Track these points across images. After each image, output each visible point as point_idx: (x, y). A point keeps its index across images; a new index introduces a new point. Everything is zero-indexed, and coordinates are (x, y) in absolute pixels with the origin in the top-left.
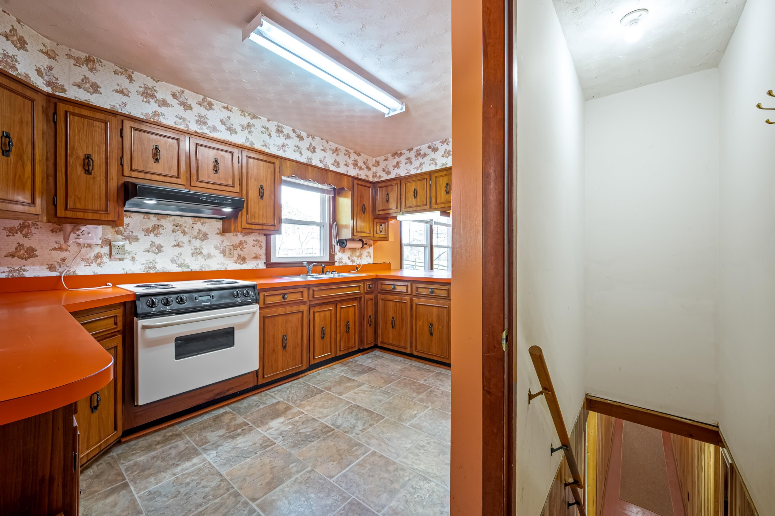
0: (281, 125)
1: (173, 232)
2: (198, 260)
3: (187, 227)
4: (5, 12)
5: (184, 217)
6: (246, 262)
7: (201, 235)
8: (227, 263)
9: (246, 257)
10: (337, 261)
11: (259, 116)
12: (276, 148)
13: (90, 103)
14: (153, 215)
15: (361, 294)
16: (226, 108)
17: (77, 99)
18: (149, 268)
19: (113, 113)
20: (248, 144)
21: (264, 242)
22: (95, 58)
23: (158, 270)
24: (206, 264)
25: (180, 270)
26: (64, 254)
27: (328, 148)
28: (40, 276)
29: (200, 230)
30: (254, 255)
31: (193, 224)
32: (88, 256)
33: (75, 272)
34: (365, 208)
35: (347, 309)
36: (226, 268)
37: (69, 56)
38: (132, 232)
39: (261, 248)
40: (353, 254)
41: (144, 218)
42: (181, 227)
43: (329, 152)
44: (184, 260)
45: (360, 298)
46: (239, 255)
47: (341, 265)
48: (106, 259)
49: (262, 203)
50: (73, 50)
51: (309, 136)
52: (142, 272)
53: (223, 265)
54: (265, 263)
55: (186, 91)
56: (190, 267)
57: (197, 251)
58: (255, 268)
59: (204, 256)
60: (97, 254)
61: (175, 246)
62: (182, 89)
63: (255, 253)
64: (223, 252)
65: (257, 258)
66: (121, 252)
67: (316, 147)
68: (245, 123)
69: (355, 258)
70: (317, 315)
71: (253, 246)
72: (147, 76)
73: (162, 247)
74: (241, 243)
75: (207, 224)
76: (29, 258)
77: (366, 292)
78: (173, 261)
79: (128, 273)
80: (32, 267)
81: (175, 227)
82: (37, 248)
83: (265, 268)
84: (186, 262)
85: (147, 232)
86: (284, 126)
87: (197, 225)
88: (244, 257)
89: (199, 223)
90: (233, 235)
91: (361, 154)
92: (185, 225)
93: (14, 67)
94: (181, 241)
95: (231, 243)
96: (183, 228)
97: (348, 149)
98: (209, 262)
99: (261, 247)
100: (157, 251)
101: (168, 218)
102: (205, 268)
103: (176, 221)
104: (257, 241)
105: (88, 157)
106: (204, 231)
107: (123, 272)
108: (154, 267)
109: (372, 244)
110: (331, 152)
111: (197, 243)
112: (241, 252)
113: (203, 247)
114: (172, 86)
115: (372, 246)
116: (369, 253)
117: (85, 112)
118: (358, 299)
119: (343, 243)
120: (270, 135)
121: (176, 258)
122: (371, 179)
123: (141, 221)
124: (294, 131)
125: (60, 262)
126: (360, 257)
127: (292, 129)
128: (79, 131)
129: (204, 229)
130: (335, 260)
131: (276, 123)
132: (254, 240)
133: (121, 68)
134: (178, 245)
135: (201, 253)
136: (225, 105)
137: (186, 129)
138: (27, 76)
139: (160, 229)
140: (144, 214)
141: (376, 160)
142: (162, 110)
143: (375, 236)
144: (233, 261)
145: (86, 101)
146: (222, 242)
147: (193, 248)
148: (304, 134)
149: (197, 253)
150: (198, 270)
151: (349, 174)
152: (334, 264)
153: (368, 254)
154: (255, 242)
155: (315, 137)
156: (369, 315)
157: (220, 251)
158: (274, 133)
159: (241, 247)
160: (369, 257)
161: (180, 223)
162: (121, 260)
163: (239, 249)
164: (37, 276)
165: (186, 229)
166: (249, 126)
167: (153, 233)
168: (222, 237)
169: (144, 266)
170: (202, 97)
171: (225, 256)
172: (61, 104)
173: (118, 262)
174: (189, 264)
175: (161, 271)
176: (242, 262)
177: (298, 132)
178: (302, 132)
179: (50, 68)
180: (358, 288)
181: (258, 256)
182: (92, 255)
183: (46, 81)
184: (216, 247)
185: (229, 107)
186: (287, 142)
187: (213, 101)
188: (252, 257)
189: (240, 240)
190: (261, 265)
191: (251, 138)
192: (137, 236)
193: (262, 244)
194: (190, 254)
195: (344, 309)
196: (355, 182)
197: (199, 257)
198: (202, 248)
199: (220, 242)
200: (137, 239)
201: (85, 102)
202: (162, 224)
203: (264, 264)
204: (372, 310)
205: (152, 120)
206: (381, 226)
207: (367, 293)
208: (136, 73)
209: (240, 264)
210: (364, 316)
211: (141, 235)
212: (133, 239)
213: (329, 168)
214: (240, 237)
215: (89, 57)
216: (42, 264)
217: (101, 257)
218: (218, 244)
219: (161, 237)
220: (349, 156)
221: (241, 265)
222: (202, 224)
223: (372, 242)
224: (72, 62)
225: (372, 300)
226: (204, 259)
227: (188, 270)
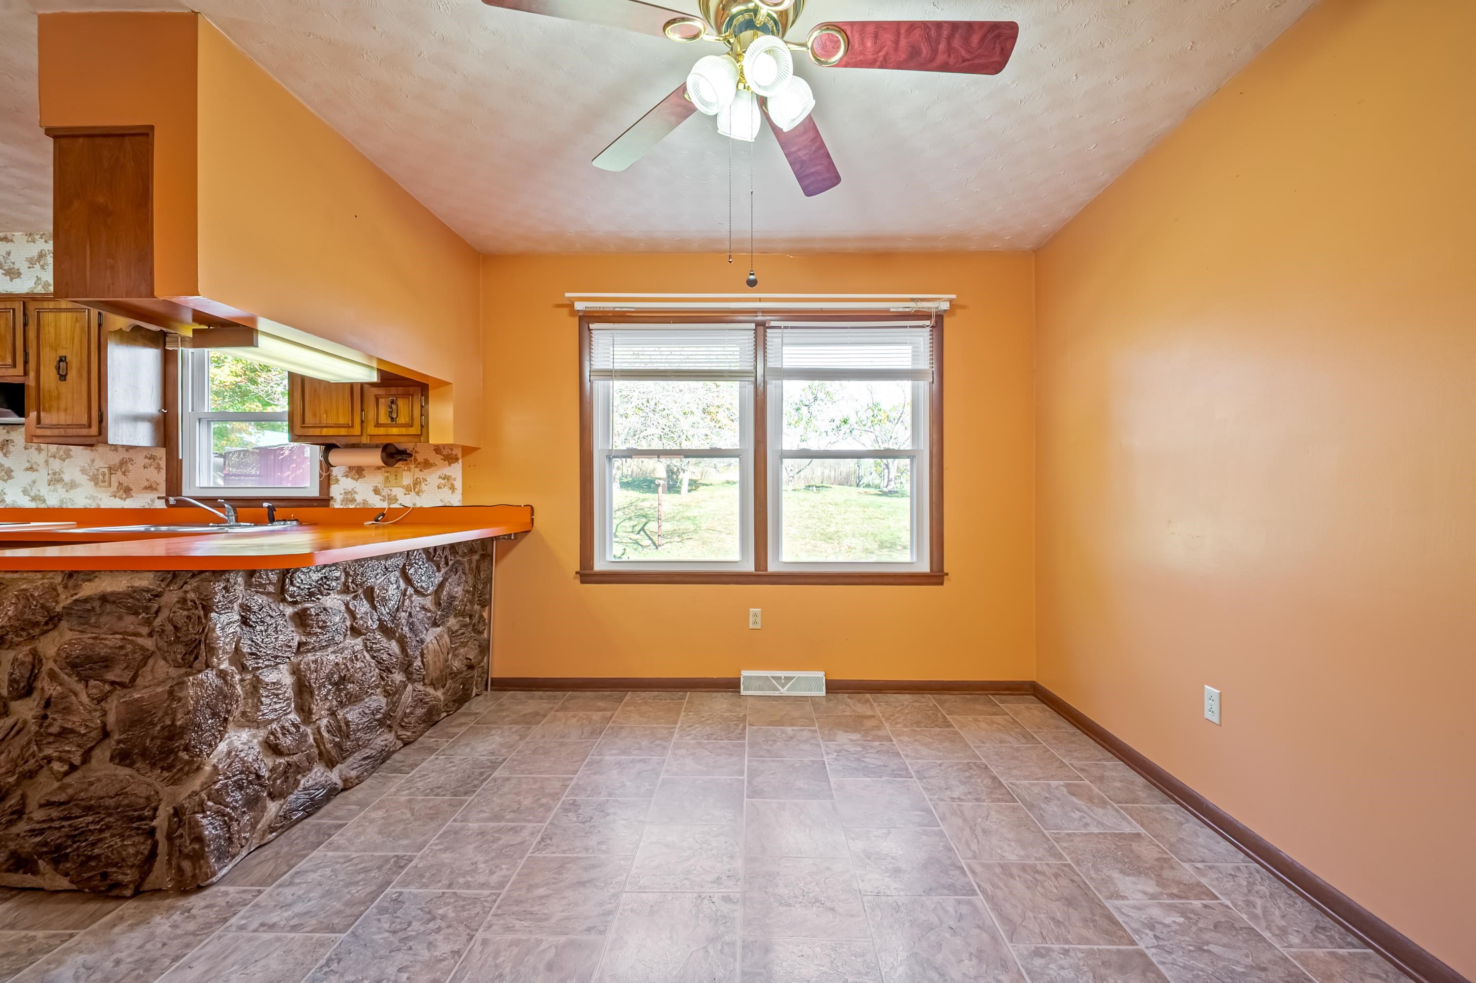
1: (26, 449)
2: (57, 491)
6: (132, 496)
8: (99, 497)
9: (131, 486)
10: (337, 498)
16: (7, 239)
20: (40, 289)
21: (165, 459)
23: (7, 505)
24: (68, 497)
25: (33, 505)
30: (147, 484)
36: (98, 505)
39: (159, 471)
40: (388, 481)
44: (39, 491)
46: (120, 484)
47: (352, 507)
49: (64, 387)
53: (94, 500)
54: (165, 498)
56: (47, 502)
57: (56, 476)
58: (147, 507)
59: (66, 484)
61: (27, 469)
63: (147, 480)
64: (94, 479)
65: (150, 488)
68: (34, 254)
71: (145, 468)
73: (12, 471)
74: (122, 463)
78: (25, 492)
83: (165, 507)
84: (42, 494)
88: (128, 486)
90: (109, 450)
94: (36, 462)
95: (106, 463)
98: (73, 494)
99: (158, 468)
100: (6, 477)
101: (20, 430)
102: (66, 503)
104: (152, 458)
109: (460, 456)
111: (56, 464)
112: (123, 479)
113: (65, 470)
116: (447, 477)
121: (28, 487)
126: (414, 488)
130: (333, 495)
132: (146, 457)
134: (31, 469)
135: (61, 480)
139: (10, 446)
144: (109, 494)
146: (93, 461)
147: (50, 472)
149: (55, 480)
150: (57, 507)
152: (328, 506)
153: (443, 482)
154: (147, 460)
157: (89, 476)
159: (123, 470)
160: (447, 489)
163: (119, 473)
166: (42, 255)
168: (91, 453)
171: (96, 484)
174: (46, 497)
175: (11, 506)
176: (124, 496)
181: (154, 486)
184: (83, 471)
188: (143, 486)
189: (120, 458)
191: (44, 277)
193: (161, 462)
194: (46, 483)
197: (59, 486)
198: (63, 472)
199: (89, 462)
209: (122, 499)
214: (121, 453)
218: (87, 465)
219: (11, 457)
221: (122, 501)
226: (65, 490)
227: (43, 506)
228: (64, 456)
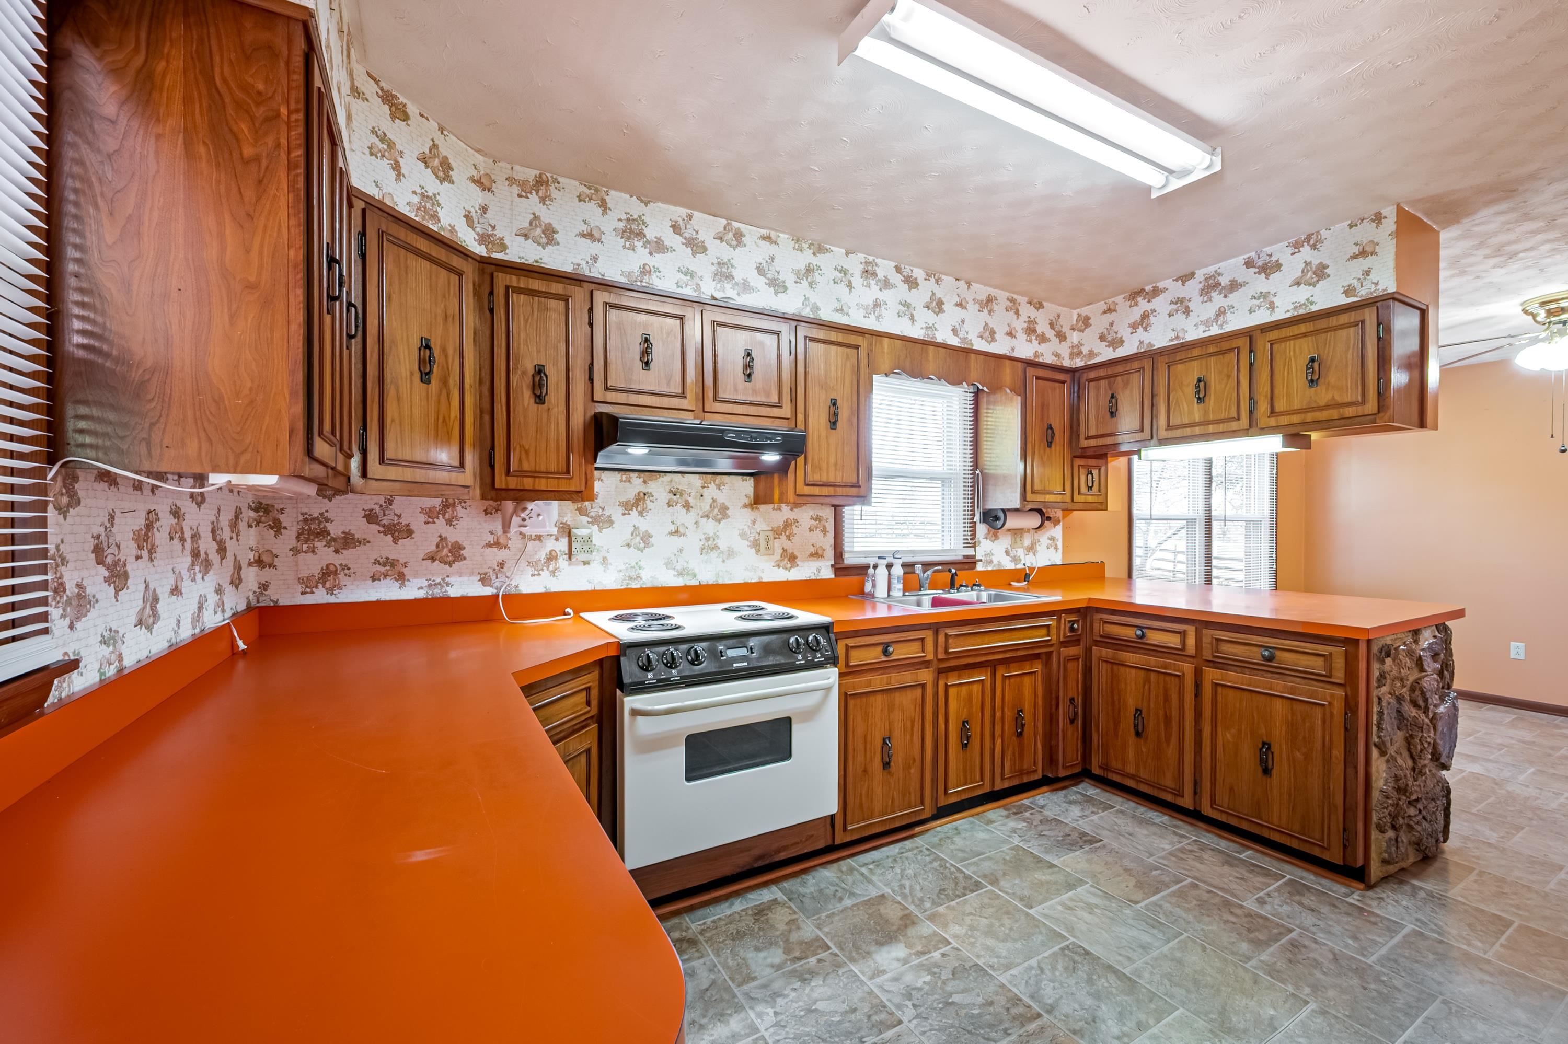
0: (871, 258)
1: (669, 506)
2: (710, 562)
3: (693, 494)
4: (422, 116)
5: (686, 475)
6: (798, 566)
7: (716, 511)
8: (761, 567)
9: (796, 553)
10: (981, 560)
11: (828, 247)
12: (862, 312)
13: (543, 265)
14: (636, 474)
15: (1052, 645)
16: (767, 238)
17: (523, 261)
18: (631, 578)
19: (575, 280)
20: (807, 313)
21: (832, 521)
22: (549, 175)
23: (644, 583)
24: (724, 570)
25: (679, 582)
26: (502, 554)
27: (970, 299)
28: (470, 595)
29: (714, 501)
30: (812, 550)
31: (703, 487)
32: (536, 557)
33: (517, 587)
34: (1053, 432)
35: (1018, 679)
36: (760, 578)
37: (511, 180)
38: (603, 509)
39: (825, 535)
40: (1016, 542)
41: (621, 481)
42: (681, 495)
43: (973, 308)
44: (687, 562)
45: (1049, 654)
46: (784, 550)
47: (990, 568)
48: (562, 562)
49: (835, 436)
50: (517, 167)
51: (928, 276)
52: (619, 587)
53: (755, 572)
54: (832, 566)
55: (697, 214)
56: (698, 577)
57: (710, 543)
58: (813, 578)
59: (722, 552)
60: (550, 552)
61: (672, 534)
62: (689, 211)
63: (813, 545)
64: (755, 545)
65: (817, 555)
66: (586, 548)
67: (944, 300)
68: (802, 266)
69: (1020, 552)
70: (952, 691)
71: (810, 531)
72: (631, 196)
73: (650, 536)
74: (787, 525)
75: (727, 487)
76: (454, 562)
77: (1062, 639)
78: (668, 564)
79: (597, 588)
80: (459, 579)
81: (671, 496)
82: (465, 544)
83: (833, 576)
84: (691, 566)
85: (628, 507)
86: (878, 261)
87: (709, 490)
88: (793, 553)
89: (712, 486)
90: (773, 509)
91: (1045, 304)
92: (690, 490)
93: (435, 217)
94: (683, 524)
95: (768, 525)
96: (686, 497)
97: (1015, 296)
98: (730, 565)
99: (824, 531)
100: (642, 545)
101: (661, 479)
102: (723, 577)
103: (673, 483)
104: (818, 519)
105: (540, 371)
106: (722, 501)
107: (588, 587)
108: (638, 577)
109: (1062, 519)
110: (977, 307)
111: (709, 526)
112: (787, 544)
113: (720, 534)
114: (672, 208)
115: (1059, 521)
116: (1052, 539)
117: (535, 284)
118: (1044, 657)
119: (997, 518)
120: (850, 286)
121: (673, 558)
122: (1067, 363)
123: (616, 487)
124: (898, 269)
125: (497, 568)
126: (1031, 549)
127: (893, 264)
128: (526, 321)
129: (722, 497)
130: (977, 558)
131: (861, 257)
132: (812, 518)
133: (589, 188)
134: (677, 532)
135: (715, 548)
136: (764, 232)
137: (695, 294)
138: (453, 229)
139: (648, 502)
140: (622, 473)
141: (1079, 315)
142: (657, 260)
143: (1075, 500)
144: (773, 564)
145: (537, 262)
146: (754, 522)
147: (703, 537)
148: (919, 274)
149: (709, 546)
150: (710, 582)
151: (1016, 354)
152: (975, 567)
153: (1050, 542)
154: (813, 522)
155: (944, 277)
156: (1070, 695)
157: (750, 541)
158: (857, 281)
159: (787, 533)
160: (1052, 549)
161: (680, 487)
162: (586, 563)
163: (783, 537)
164: (465, 594)
165: (691, 500)
166: (809, 270)
167: (637, 508)
168: (753, 513)
169: (622, 574)
170: (724, 222)
171: (758, 551)
172: (500, 274)
173: (582, 568)
174: (696, 571)
175: (649, 585)
176: (789, 566)
177: (907, 271)
178: (915, 270)
179: (484, 209)
180: (1044, 631)
181: (820, 551)
182: (542, 555)
183: (478, 234)
184: (743, 535)
185: (773, 235)
186: (886, 295)
187: (743, 227)
188: (808, 553)
189: (785, 519)
190: (827, 573)
191: (814, 298)
192: (610, 516)
193: (827, 524)
194: (698, 551)
195: (1012, 680)
196: (1031, 371)
197: (714, 554)
198: (718, 537)
199: (749, 523)
200: (610, 522)
201: (535, 264)
202: (650, 491)
203: (830, 569)
204: (1078, 686)
205: (639, 283)
206: (1090, 476)
207: (1065, 644)
208: (612, 193)
209: (786, 569)
210: (1057, 698)
211: (616, 513)
212: (602, 522)
213: (972, 344)
214: (786, 513)
215: (540, 174)
216: (471, 574)
217: (556, 558)
218: (746, 527)
219: (649, 516)
220: (1017, 313)
221: (787, 572)
222: (718, 487)
223: (1059, 514)
224: (516, 190)
225: (1078, 659)
226: (721, 560)
227: (694, 582)
228: (720, 516)
